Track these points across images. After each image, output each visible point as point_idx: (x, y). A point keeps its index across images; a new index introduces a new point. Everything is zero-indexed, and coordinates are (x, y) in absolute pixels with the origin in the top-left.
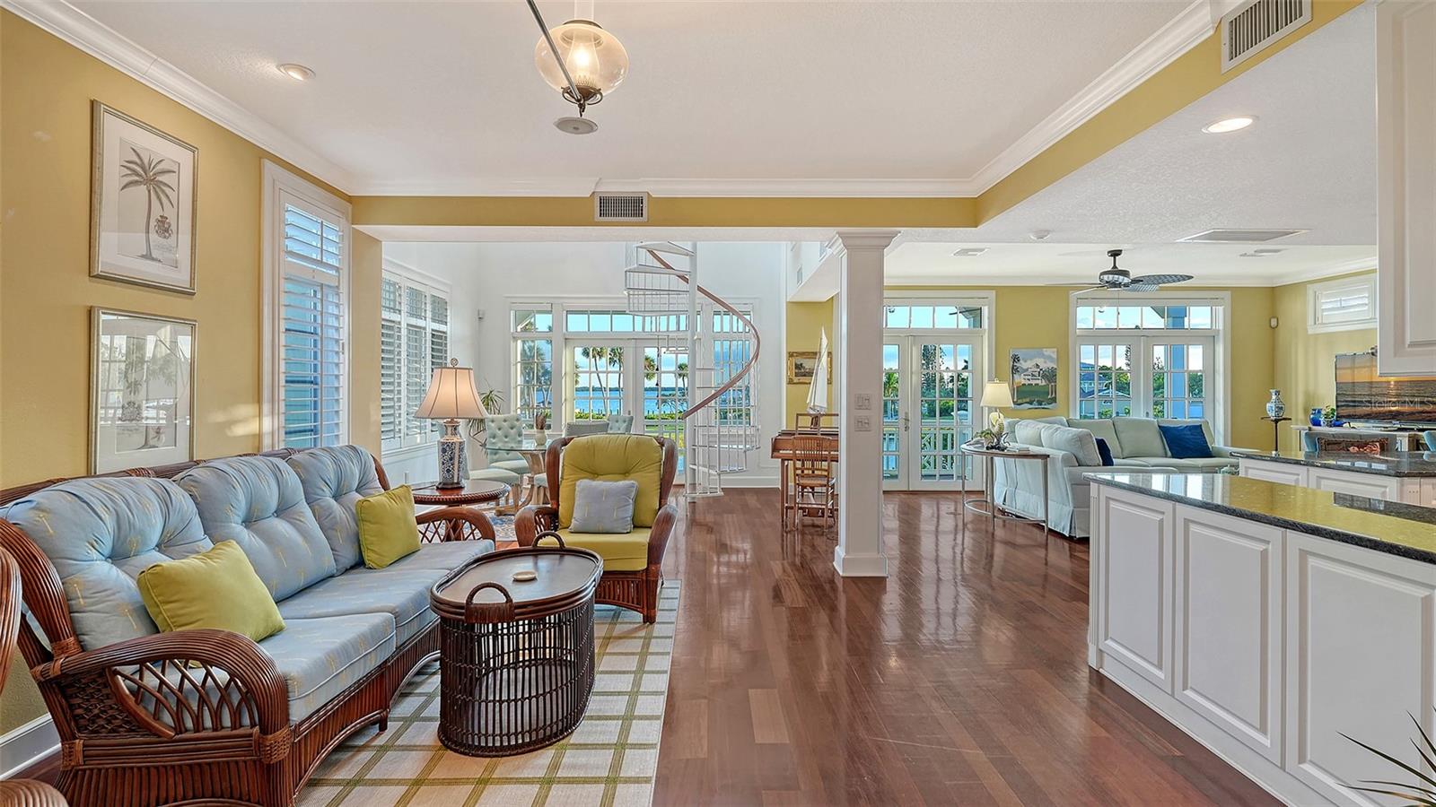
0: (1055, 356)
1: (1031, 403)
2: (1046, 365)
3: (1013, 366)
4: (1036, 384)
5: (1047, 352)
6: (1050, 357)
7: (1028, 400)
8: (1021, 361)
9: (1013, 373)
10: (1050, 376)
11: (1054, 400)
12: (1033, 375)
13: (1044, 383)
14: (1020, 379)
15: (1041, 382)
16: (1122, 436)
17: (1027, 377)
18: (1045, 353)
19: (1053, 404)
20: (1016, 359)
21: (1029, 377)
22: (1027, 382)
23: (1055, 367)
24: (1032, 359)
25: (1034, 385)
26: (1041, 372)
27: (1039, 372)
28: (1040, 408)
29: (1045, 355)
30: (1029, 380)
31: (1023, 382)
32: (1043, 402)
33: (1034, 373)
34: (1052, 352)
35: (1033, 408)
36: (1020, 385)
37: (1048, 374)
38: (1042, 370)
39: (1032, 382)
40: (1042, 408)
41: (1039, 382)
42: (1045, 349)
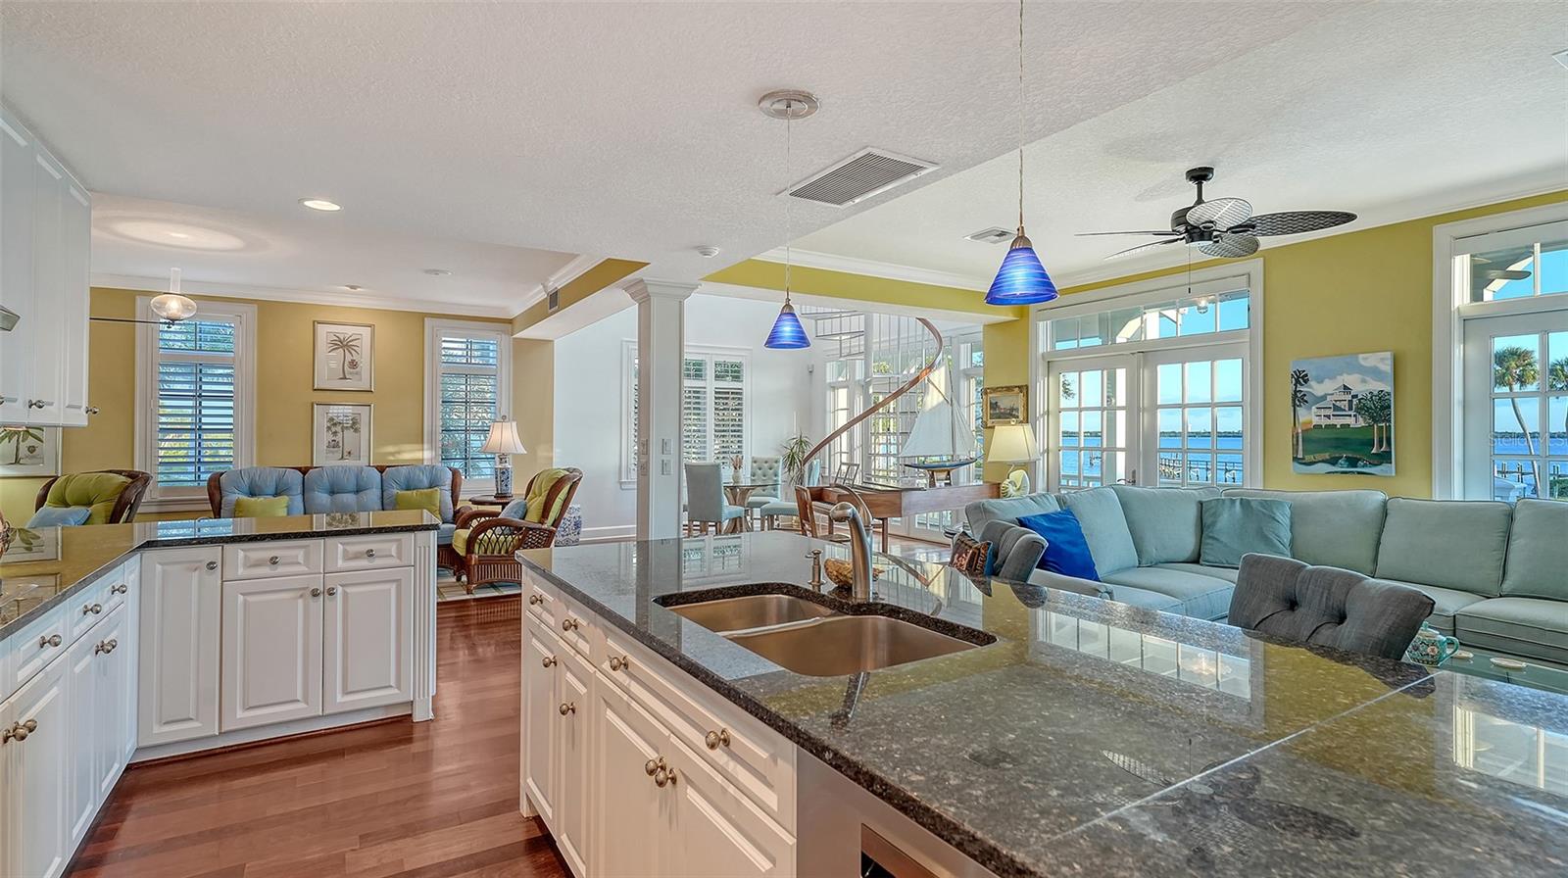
0: (1387, 367)
1: (1333, 461)
2: (1362, 386)
3: (1296, 391)
4: (1343, 426)
5: (1368, 360)
6: (1375, 373)
7: (1327, 456)
8: (1312, 383)
9: (1294, 405)
10: (1378, 409)
11: (1385, 457)
12: (1336, 408)
13: (1361, 423)
14: (1309, 416)
15: (1356, 422)
17: (1323, 412)
18: (1362, 363)
20: (1301, 378)
21: (1330, 412)
22: (1324, 422)
23: (1389, 389)
24: (1332, 378)
25: (1338, 426)
26: (1355, 401)
27: (1350, 402)
28: (1353, 472)
29: (1362, 366)
30: (1328, 417)
31: (1316, 421)
32: (1359, 460)
33: (1338, 404)
34: (1383, 362)
35: (1337, 472)
36: (1309, 426)
37: (1369, 404)
38: (1356, 396)
39: (1333, 421)
40: (1359, 473)
41: (1350, 421)
42: (1361, 356)
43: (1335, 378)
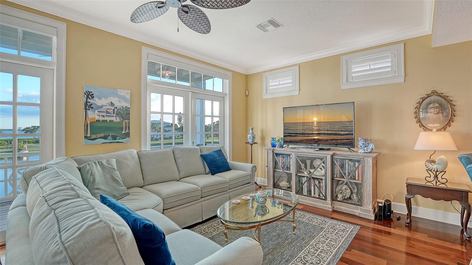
0: (128, 97)
1: (105, 138)
2: (119, 104)
3: (87, 102)
4: (110, 121)
5: (122, 92)
6: (124, 98)
7: (102, 135)
8: (96, 99)
9: (86, 109)
10: (125, 114)
11: (128, 135)
12: (107, 112)
13: (118, 120)
14: (93, 115)
15: (116, 119)
16: (179, 161)
17: (101, 114)
18: (119, 93)
19: (127, 139)
20: (89, 95)
21: (104, 114)
22: (101, 119)
23: (129, 106)
24: (106, 98)
25: (108, 121)
26: (116, 110)
27: (114, 110)
28: (114, 142)
29: (119, 95)
30: (103, 116)
31: (97, 118)
32: (117, 136)
33: (108, 110)
34: (125, 93)
35: (107, 143)
36: (93, 121)
37: (122, 112)
38: (116, 108)
39: (106, 118)
40: (117, 142)
41: (113, 119)
42: (119, 90)
43: (107, 98)
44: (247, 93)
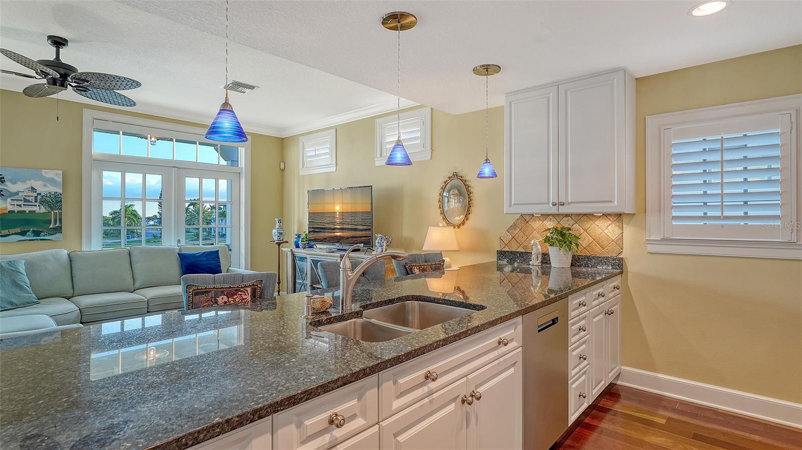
0: (60, 179)
1: (23, 233)
4: (30, 212)
5: (50, 174)
6: (52, 181)
7: (18, 230)
8: (8, 183)
10: (54, 202)
11: (58, 230)
12: (26, 200)
13: (43, 210)
14: (4, 205)
15: (40, 209)
16: (136, 266)
17: (16, 203)
18: (44, 174)
19: (58, 235)
21: (22, 203)
22: (16, 209)
23: (61, 191)
24: (23, 181)
25: (27, 212)
26: (39, 197)
27: (36, 197)
28: (38, 240)
29: (44, 177)
30: (20, 206)
31: (10, 208)
32: (42, 232)
33: (27, 198)
34: (56, 175)
35: (26, 240)
36: (5, 212)
37: (48, 199)
38: (40, 194)
39: (23, 208)
40: (41, 240)
41: (36, 209)
42: (44, 170)
43: (25, 181)
44: (282, 166)
